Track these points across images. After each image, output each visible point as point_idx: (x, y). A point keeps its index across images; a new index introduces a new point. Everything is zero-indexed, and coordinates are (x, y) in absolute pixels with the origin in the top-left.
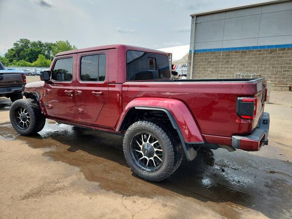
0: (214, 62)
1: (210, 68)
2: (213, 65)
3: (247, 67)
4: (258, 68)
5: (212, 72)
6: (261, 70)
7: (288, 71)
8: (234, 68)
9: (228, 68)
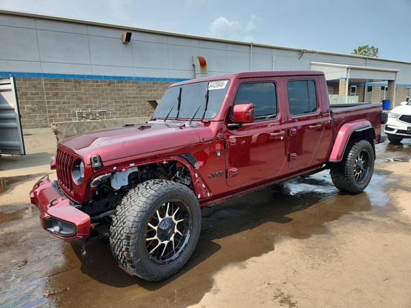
0: (31, 94)
1: (27, 103)
2: (33, 99)
3: (86, 102)
4: (100, 102)
5: (34, 110)
6: (104, 106)
7: (130, 105)
8: (69, 103)
9: (58, 103)
